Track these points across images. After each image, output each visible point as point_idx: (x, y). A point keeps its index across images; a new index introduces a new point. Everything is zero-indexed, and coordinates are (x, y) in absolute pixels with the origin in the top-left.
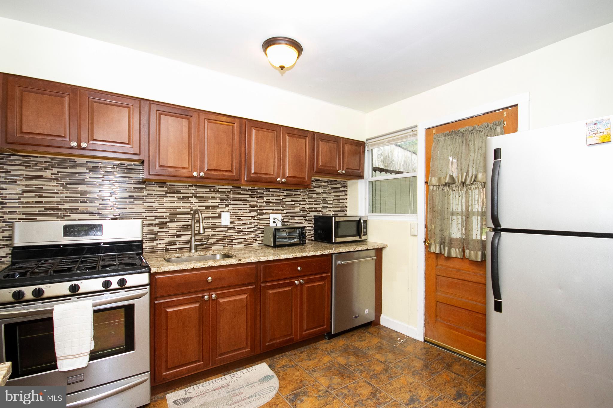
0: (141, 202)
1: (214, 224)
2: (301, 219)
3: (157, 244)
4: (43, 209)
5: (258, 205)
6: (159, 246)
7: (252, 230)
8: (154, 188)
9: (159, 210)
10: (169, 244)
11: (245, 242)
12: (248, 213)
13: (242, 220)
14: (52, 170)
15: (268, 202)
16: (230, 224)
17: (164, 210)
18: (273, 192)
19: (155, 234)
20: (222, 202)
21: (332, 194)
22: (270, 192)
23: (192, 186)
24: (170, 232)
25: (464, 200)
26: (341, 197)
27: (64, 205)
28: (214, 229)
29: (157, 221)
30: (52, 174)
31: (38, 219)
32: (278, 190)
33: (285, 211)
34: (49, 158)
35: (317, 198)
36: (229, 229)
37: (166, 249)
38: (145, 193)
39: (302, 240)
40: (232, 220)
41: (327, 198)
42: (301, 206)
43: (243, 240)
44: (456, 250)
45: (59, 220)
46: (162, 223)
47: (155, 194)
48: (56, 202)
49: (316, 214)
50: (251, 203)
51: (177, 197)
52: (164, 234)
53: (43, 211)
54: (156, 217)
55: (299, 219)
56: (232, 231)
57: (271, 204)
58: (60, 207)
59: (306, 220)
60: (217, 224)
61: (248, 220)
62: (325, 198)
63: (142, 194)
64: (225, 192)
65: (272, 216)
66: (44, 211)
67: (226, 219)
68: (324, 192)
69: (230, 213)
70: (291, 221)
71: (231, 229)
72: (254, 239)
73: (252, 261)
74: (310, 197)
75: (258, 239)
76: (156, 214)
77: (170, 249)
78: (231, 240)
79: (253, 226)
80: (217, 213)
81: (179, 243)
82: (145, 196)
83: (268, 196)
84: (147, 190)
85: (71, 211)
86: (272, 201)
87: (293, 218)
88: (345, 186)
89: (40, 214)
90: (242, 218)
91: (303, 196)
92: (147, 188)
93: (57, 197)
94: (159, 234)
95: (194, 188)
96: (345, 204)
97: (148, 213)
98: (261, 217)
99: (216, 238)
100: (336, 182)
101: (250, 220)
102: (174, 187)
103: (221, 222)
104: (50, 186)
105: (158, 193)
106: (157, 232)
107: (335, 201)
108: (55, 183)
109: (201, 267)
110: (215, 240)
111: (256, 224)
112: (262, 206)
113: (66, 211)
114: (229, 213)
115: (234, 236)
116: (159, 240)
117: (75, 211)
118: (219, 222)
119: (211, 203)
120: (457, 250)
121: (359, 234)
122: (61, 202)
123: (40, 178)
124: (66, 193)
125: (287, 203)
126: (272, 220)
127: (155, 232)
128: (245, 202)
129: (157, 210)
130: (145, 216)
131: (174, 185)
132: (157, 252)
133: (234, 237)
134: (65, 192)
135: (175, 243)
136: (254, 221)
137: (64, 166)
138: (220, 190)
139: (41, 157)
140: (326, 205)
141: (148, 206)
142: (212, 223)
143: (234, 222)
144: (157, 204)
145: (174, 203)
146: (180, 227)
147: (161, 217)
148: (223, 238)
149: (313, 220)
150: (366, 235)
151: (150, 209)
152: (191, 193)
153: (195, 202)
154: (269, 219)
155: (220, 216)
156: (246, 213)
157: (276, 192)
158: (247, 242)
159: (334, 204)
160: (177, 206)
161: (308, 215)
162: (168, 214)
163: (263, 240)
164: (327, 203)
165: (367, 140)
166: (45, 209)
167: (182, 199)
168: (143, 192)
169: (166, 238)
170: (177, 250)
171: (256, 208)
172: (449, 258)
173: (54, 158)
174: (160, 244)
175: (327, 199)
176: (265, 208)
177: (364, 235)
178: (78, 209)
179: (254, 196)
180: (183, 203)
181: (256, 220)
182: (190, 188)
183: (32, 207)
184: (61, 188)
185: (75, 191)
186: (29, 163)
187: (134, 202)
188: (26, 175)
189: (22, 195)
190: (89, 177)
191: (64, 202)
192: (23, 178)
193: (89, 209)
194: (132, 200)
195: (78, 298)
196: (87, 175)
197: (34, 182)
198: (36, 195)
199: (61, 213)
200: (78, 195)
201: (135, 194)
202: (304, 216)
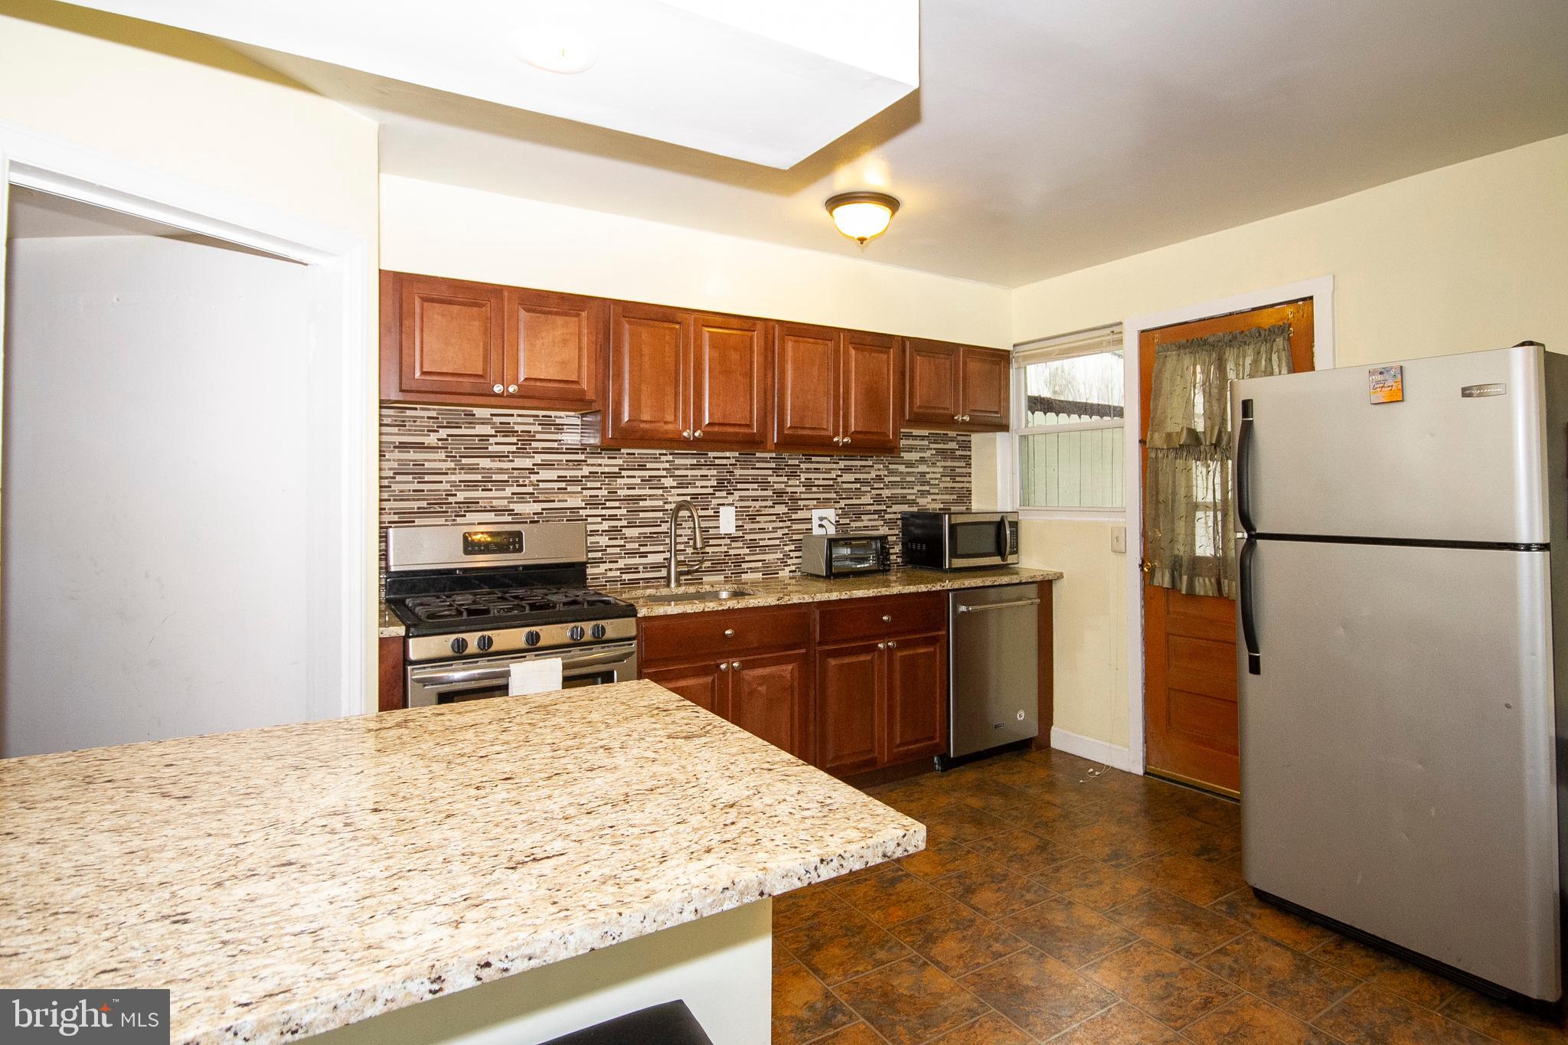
0: (579, 489)
1: (706, 530)
2: (874, 520)
3: (606, 570)
4: (424, 504)
5: (789, 490)
6: (610, 574)
7: (777, 542)
8: (599, 461)
9: (608, 504)
10: (626, 570)
11: (764, 567)
12: (770, 507)
13: (758, 522)
14: (438, 431)
15: (809, 485)
16: (736, 530)
17: (617, 504)
18: (818, 462)
19: (602, 551)
20: (720, 485)
21: (938, 464)
22: (812, 462)
23: (666, 455)
24: (628, 546)
25: (1218, 480)
26: (957, 470)
27: (455, 495)
28: (706, 541)
29: (606, 525)
30: (439, 440)
31: (418, 522)
32: (828, 459)
33: (843, 503)
34: (434, 410)
35: (907, 473)
36: (733, 541)
38: (586, 471)
39: (883, 564)
40: (740, 523)
41: (928, 473)
42: (874, 492)
43: (760, 564)
44: (1204, 580)
45: (449, 523)
46: (614, 529)
47: (602, 473)
48: (445, 490)
49: (905, 508)
50: (776, 486)
51: (639, 477)
52: (617, 550)
53: (424, 508)
54: (604, 518)
55: (870, 520)
56: (740, 544)
57: (814, 489)
59: (886, 522)
60: (712, 531)
61: (770, 521)
62: (923, 474)
63: (579, 473)
64: (726, 465)
65: (816, 514)
66: (426, 508)
67: (728, 521)
68: (922, 460)
69: (737, 508)
70: (853, 524)
71: (737, 541)
72: (781, 562)
73: (802, 601)
74: (892, 473)
75: (790, 562)
76: (604, 512)
78: (738, 564)
79: (779, 534)
80: (712, 509)
81: (644, 568)
82: (586, 477)
83: (808, 470)
84: (588, 465)
85: (468, 507)
86: (817, 482)
87: (858, 516)
88: (966, 446)
89: (421, 512)
90: (758, 519)
91: (879, 470)
92: (589, 461)
93: (447, 482)
94: (610, 550)
95: (670, 458)
96: (968, 485)
97: (590, 509)
98: (794, 516)
99: (711, 560)
100: (946, 439)
101: (774, 521)
102: (634, 458)
103: (719, 527)
104: (435, 461)
105: (607, 470)
106: (606, 546)
107: (944, 479)
108: (442, 455)
109: (716, 609)
110: (709, 564)
111: (786, 531)
112: (796, 493)
113: (459, 507)
114: (733, 509)
115: (744, 555)
116: (610, 562)
117: (473, 507)
118: (716, 527)
119: (701, 487)
120: (1207, 580)
121: (1000, 551)
122: (451, 491)
123: (420, 446)
124: (460, 473)
125: (845, 486)
126: (816, 522)
127: (603, 546)
128: (764, 484)
129: (605, 504)
130: (586, 516)
131: (634, 454)
133: (744, 558)
134: (458, 471)
135: (637, 568)
136: (781, 524)
137: (456, 423)
138: (717, 462)
139: (424, 410)
140: (927, 488)
141: (590, 496)
142: (702, 528)
143: (743, 526)
144: (605, 493)
145: (634, 488)
146: (644, 537)
147: (613, 518)
148: (724, 559)
149: (899, 523)
150: (1016, 552)
151: (593, 503)
152: (664, 469)
153: (671, 487)
154: (811, 519)
155: (716, 516)
156: (766, 507)
157: (824, 463)
158: (768, 567)
159: (942, 485)
160: (640, 496)
161: (889, 510)
162: (624, 511)
163: (800, 564)
164: (928, 483)
165: (1014, 346)
166: (428, 504)
167: (648, 481)
168: (582, 469)
169: (620, 558)
171: (785, 498)
172: (1191, 595)
173: (441, 410)
174: (610, 570)
175: (928, 476)
176: (803, 496)
177: (1012, 553)
178: (478, 503)
179: (781, 472)
180: (650, 488)
181: (785, 521)
182: (663, 458)
183: (408, 500)
184: (452, 465)
185: (473, 469)
186: (404, 421)
187: (566, 489)
188: (400, 443)
189: (394, 478)
190: (496, 444)
191: (456, 490)
192: (395, 447)
193: (495, 503)
194: (563, 485)
195: (536, 655)
196: (492, 440)
197: (412, 455)
198: (413, 478)
199: (452, 512)
200: (479, 477)
201: (568, 473)
202: (881, 513)
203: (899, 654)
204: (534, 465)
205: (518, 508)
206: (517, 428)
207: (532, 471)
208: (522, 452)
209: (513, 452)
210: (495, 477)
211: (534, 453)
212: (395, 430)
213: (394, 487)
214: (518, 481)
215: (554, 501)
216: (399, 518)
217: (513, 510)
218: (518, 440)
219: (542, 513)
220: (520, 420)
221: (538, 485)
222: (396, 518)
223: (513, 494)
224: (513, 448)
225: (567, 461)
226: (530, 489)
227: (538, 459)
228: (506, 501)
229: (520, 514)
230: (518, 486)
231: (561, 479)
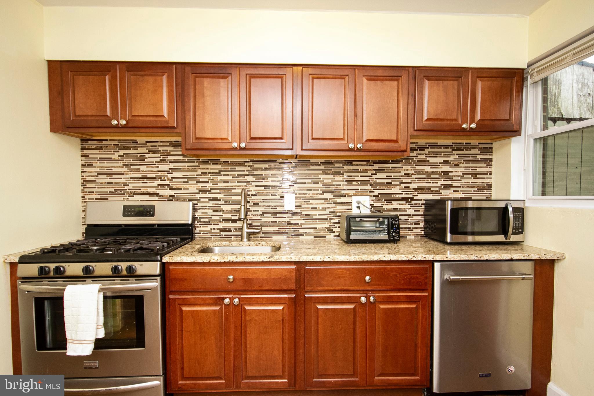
0: (195, 182)
1: (275, 208)
2: (403, 204)
3: (211, 229)
4: (112, 190)
5: (335, 183)
6: (213, 231)
8: (208, 166)
9: (213, 191)
10: (224, 229)
11: (315, 232)
12: (320, 194)
13: (311, 204)
14: (118, 152)
15: (350, 181)
16: (296, 209)
17: (218, 191)
18: (357, 165)
19: (209, 218)
21: (461, 165)
22: (352, 165)
23: (249, 162)
26: (478, 170)
27: (128, 185)
28: (275, 215)
29: (211, 203)
30: (119, 156)
31: (110, 199)
32: (365, 163)
33: (376, 193)
34: (116, 140)
35: (432, 172)
36: (294, 215)
37: (220, 235)
38: (199, 172)
39: (392, 235)
40: (298, 204)
41: (452, 172)
42: (403, 185)
43: (312, 230)
45: (125, 200)
46: (216, 206)
47: (209, 173)
48: (123, 183)
49: (430, 197)
50: (325, 181)
51: (231, 175)
52: (218, 218)
54: (210, 199)
55: (399, 204)
56: (298, 217)
57: (354, 183)
58: (126, 188)
59: (412, 206)
60: (279, 209)
61: (321, 203)
62: (447, 172)
63: (195, 173)
65: (355, 200)
67: (290, 203)
68: (446, 163)
69: (296, 194)
70: (385, 207)
71: (296, 215)
72: (328, 230)
73: (290, 260)
74: (419, 172)
75: (334, 230)
76: (210, 196)
77: (225, 235)
78: (297, 230)
79: (327, 212)
80: (279, 195)
81: (234, 229)
82: (199, 175)
83: (349, 171)
84: (200, 169)
85: (135, 192)
86: (356, 179)
87: (389, 202)
88: (488, 151)
89: (112, 194)
90: (312, 201)
91: (407, 170)
92: (201, 166)
93: (124, 178)
94: (213, 218)
95: (251, 164)
96: (488, 181)
97: (202, 194)
98: (339, 201)
99: (278, 226)
100: (468, 147)
101: (323, 203)
102: (229, 164)
103: (283, 206)
104: (117, 167)
105: (212, 171)
106: (211, 215)
107: (465, 176)
108: (121, 164)
109: (219, 261)
110: (276, 228)
111: (332, 210)
112: (341, 185)
113: (130, 192)
114: (294, 195)
115: (301, 224)
116: (213, 224)
117: (138, 192)
118: (281, 206)
119: (271, 181)
121: (504, 230)
122: (126, 183)
123: (110, 160)
124: (130, 174)
125: (378, 181)
126: (354, 205)
127: (209, 215)
128: (316, 180)
129: (211, 191)
130: (199, 198)
132: (211, 238)
133: (301, 226)
134: (129, 172)
135: (230, 229)
136: (328, 206)
137: (128, 147)
138: (283, 165)
139: (111, 140)
140: (450, 182)
141: (202, 187)
142: (272, 206)
143: (301, 206)
144: (210, 184)
145: (229, 182)
146: (235, 211)
147: (215, 199)
148: (287, 226)
149: (423, 207)
150: (521, 233)
151: (203, 190)
152: (247, 171)
153: (252, 182)
154: (351, 203)
155: (282, 199)
156: (317, 194)
157: (362, 165)
158: (318, 232)
159: (463, 181)
160: (232, 186)
161: (415, 198)
162: (222, 195)
163: (339, 232)
164: (452, 180)
165: (529, 65)
166: (115, 190)
167: (237, 177)
168: (197, 171)
169: (220, 222)
170: (231, 238)
171: (332, 189)
174: (214, 229)
175: (450, 174)
176: (345, 188)
177: (515, 233)
178: (140, 189)
179: (329, 172)
180: (238, 182)
181: (332, 204)
182: (247, 164)
183: (105, 188)
184: (126, 169)
185: (137, 171)
186: (101, 147)
187: (188, 182)
188: (100, 158)
189: (97, 176)
190: (149, 158)
191: (128, 183)
192: (98, 160)
193: (149, 190)
194: (186, 180)
195: (92, 281)
196: (147, 156)
197: (106, 165)
198: (107, 176)
199: (127, 194)
200: (140, 176)
201: (189, 173)
202: (409, 200)
203: (382, 306)
204: (170, 169)
205: (161, 193)
206: (160, 148)
207: (169, 173)
208: (161, 162)
209: (158, 162)
210: (149, 176)
211: (170, 162)
212: (97, 151)
213: (98, 181)
214: (161, 178)
215: (181, 189)
216: (100, 197)
217: (158, 194)
218: (161, 155)
220: (161, 144)
221: (172, 180)
222: (99, 197)
223: (158, 185)
224: (158, 160)
225: (188, 166)
226: (167, 182)
227: (172, 165)
228: (155, 189)
229: (163, 196)
230: (161, 180)
231: (185, 177)
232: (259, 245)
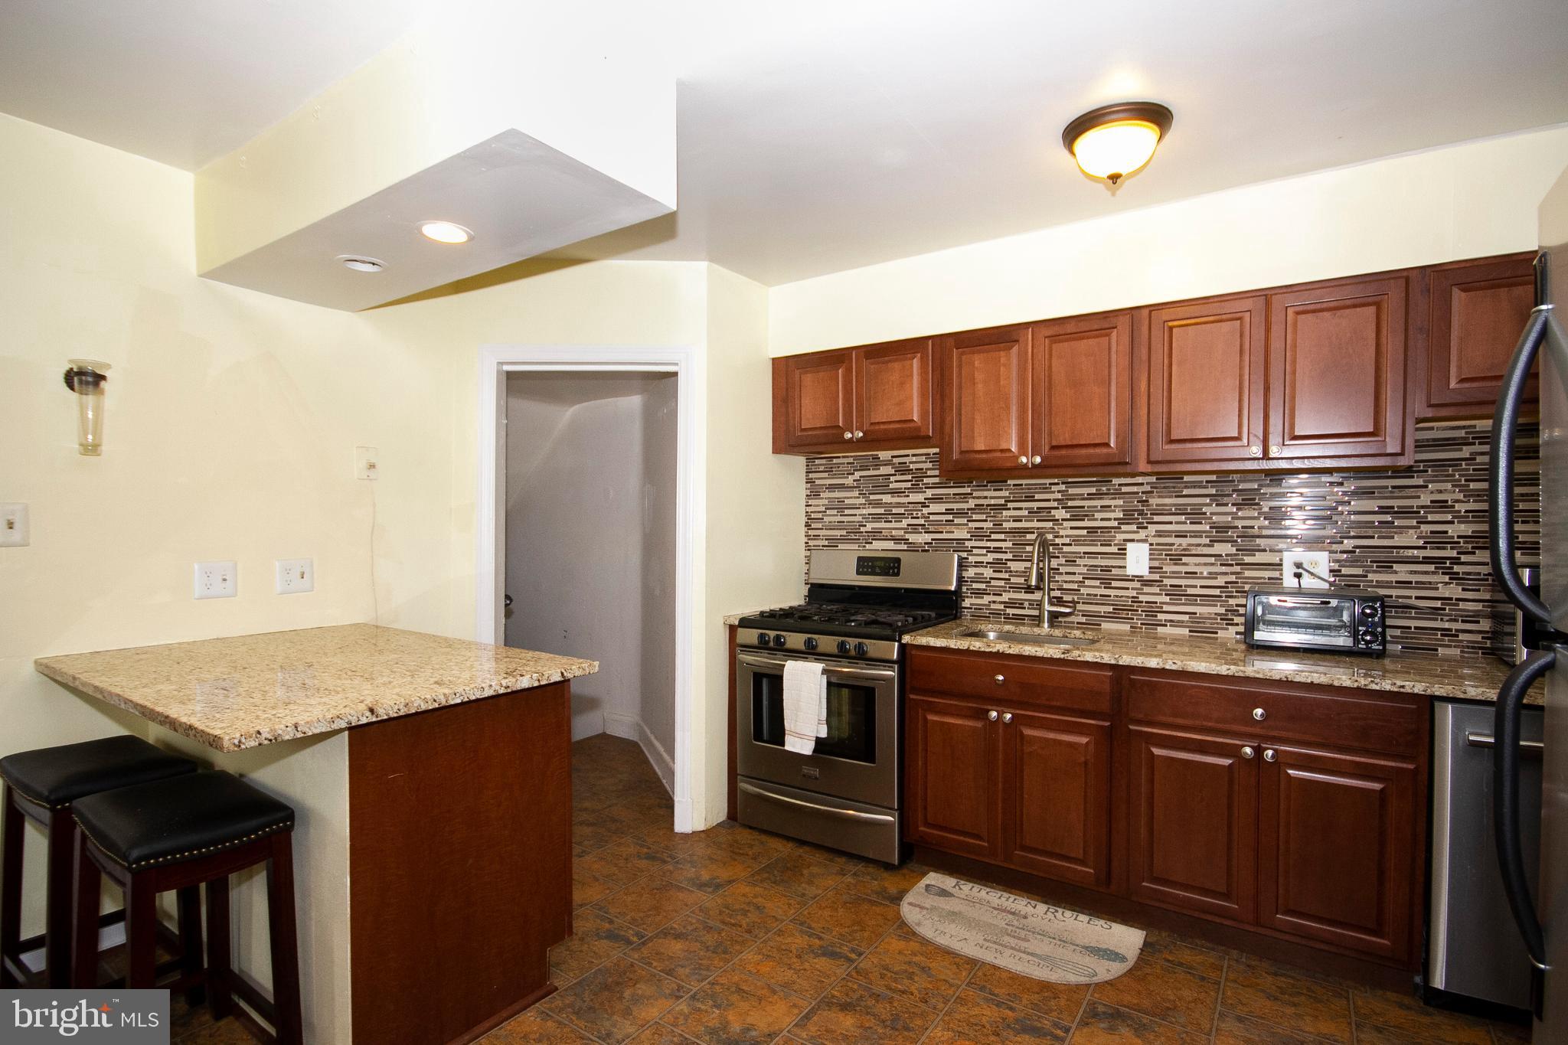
0: (965, 521)
1: (1107, 569)
2: (1426, 573)
3: (990, 602)
4: (844, 532)
5: (1240, 524)
6: (993, 606)
7: (1217, 592)
8: (986, 494)
9: (993, 536)
10: (1010, 604)
11: (1192, 622)
12: (1205, 545)
13: (1185, 564)
14: (853, 474)
15: (1276, 516)
16: (1150, 572)
17: (1002, 536)
19: (986, 582)
20: (1128, 518)
23: (1058, 484)
24: (1013, 580)
27: (865, 526)
28: (1107, 583)
29: (990, 557)
30: (854, 481)
31: (840, 546)
33: (1349, 544)
34: (851, 457)
36: (1146, 585)
37: (1004, 614)
38: (972, 503)
39: (1363, 640)
40: (1156, 564)
42: (1426, 528)
43: (1186, 618)
45: (861, 548)
46: (998, 562)
47: (988, 505)
48: (858, 522)
50: (1217, 519)
51: (1026, 509)
52: (1002, 583)
53: (844, 536)
54: (989, 550)
55: (1414, 572)
56: (1157, 590)
58: (862, 529)
59: (1454, 577)
60: (1115, 571)
61: (1205, 564)
63: (965, 506)
64: (1138, 493)
65: (1289, 559)
66: (846, 536)
67: (1138, 560)
69: (1151, 545)
70: (1372, 577)
71: (1151, 586)
72: (1221, 619)
76: (989, 544)
77: (1013, 615)
79: (1221, 581)
80: (1115, 545)
81: (1030, 604)
82: (972, 509)
84: (974, 498)
85: (874, 536)
87: (1386, 565)
89: (843, 540)
90: (1185, 559)
91: (1441, 492)
92: (975, 494)
93: (860, 515)
94: (994, 583)
95: (1063, 487)
97: (975, 540)
98: (1248, 559)
99: (1113, 605)
101: (1212, 564)
102: (1022, 489)
103: (1125, 567)
104: (851, 498)
105: (993, 502)
106: (991, 578)
108: (856, 493)
109: (983, 649)
110: (1110, 609)
111: (1233, 578)
112: (1253, 527)
113: (868, 536)
114: (1146, 546)
115: (1160, 603)
116: (994, 594)
117: (878, 536)
118: (1120, 567)
119: (1102, 520)
122: (863, 522)
123: (842, 487)
124: (869, 507)
125: (1355, 518)
126: (1288, 571)
127: (986, 578)
128: (1196, 515)
129: (990, 536)
130: (971, 547)
131: (1022, 485)
132: (989, 617)
133: (1162, 607)
135: (1022, 604)
136: (1224, 569)
137: (867, 466)
138: (1124, 489)
139: (844, 457)
141: (976, 528)
142: (1102, 566)
143: (1162, 568)
144: (991, 525)
145: (1021, 521)
147: (998, 550)
148: (1131, 606)
151: (978, 534)
152: (1055, 500)
153: (1063, 520)
154: (1281, 565)
155: (1122, 552)
156: (1199, 545)
158: (1199, 623)
160: (1028, 528)
161: (1465, 558)
166: (847, 533)
167: (1036, 512)
168: (968, 502)
169: (1005, 591)
170: (1024, 620)
171: (1232, 534)
173: (856, 456)
174: (994, 602)
176: (1265, 532)
178: (881, 532)
179: (1226, 500)
180: (1038, 521)
181: (1232, 565)
182: (1054, 488)
183: (834, 529)
184: (863, 501)
185: (878, 504)
186: (832, 468)
187: (953, 521)
188: (829, 485)
189: (826, 512)
190: (896, 481)
191: (866, 522)
192: (826, 488)
193: (894, 533)
194: (950, 517)
196: (892, 479)
197: (837, 494)
198: (838, 512)
199: (863, 539)
200: (882, 511)
201: (955, 506)
202: (1446, 563)
203: (1295, 773)
204: (925, 499)
205: (912, 538)
206: (912, 466)
207: (924, 505)
208: (914, 488)
209: (909, 489)
210: (894, 511)
211: (926, 488)
212: (826, 475)
213: (826, 519)
214: (912, 514)
215: (942, 532)
216: (829, 543)
217: (908, 540)
218: (912, 477)
219: (932, 543)
220: (914, 459)
221: (929, 517)
222: (826, 543)
223: (908, 525)
224: (909, 485)
225: (954, 494)
226: (922, 521)
227: (929, 493)
228: (903, 531)
229: (914, 543)
230: (912, 518)
231: (949, 512)
232: (1068, 635)
